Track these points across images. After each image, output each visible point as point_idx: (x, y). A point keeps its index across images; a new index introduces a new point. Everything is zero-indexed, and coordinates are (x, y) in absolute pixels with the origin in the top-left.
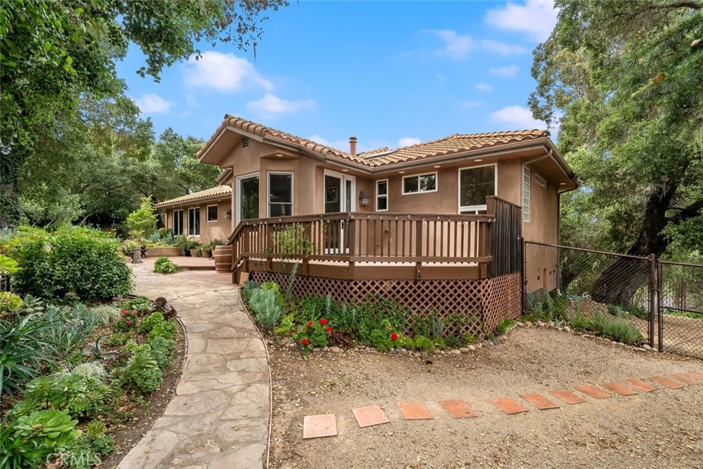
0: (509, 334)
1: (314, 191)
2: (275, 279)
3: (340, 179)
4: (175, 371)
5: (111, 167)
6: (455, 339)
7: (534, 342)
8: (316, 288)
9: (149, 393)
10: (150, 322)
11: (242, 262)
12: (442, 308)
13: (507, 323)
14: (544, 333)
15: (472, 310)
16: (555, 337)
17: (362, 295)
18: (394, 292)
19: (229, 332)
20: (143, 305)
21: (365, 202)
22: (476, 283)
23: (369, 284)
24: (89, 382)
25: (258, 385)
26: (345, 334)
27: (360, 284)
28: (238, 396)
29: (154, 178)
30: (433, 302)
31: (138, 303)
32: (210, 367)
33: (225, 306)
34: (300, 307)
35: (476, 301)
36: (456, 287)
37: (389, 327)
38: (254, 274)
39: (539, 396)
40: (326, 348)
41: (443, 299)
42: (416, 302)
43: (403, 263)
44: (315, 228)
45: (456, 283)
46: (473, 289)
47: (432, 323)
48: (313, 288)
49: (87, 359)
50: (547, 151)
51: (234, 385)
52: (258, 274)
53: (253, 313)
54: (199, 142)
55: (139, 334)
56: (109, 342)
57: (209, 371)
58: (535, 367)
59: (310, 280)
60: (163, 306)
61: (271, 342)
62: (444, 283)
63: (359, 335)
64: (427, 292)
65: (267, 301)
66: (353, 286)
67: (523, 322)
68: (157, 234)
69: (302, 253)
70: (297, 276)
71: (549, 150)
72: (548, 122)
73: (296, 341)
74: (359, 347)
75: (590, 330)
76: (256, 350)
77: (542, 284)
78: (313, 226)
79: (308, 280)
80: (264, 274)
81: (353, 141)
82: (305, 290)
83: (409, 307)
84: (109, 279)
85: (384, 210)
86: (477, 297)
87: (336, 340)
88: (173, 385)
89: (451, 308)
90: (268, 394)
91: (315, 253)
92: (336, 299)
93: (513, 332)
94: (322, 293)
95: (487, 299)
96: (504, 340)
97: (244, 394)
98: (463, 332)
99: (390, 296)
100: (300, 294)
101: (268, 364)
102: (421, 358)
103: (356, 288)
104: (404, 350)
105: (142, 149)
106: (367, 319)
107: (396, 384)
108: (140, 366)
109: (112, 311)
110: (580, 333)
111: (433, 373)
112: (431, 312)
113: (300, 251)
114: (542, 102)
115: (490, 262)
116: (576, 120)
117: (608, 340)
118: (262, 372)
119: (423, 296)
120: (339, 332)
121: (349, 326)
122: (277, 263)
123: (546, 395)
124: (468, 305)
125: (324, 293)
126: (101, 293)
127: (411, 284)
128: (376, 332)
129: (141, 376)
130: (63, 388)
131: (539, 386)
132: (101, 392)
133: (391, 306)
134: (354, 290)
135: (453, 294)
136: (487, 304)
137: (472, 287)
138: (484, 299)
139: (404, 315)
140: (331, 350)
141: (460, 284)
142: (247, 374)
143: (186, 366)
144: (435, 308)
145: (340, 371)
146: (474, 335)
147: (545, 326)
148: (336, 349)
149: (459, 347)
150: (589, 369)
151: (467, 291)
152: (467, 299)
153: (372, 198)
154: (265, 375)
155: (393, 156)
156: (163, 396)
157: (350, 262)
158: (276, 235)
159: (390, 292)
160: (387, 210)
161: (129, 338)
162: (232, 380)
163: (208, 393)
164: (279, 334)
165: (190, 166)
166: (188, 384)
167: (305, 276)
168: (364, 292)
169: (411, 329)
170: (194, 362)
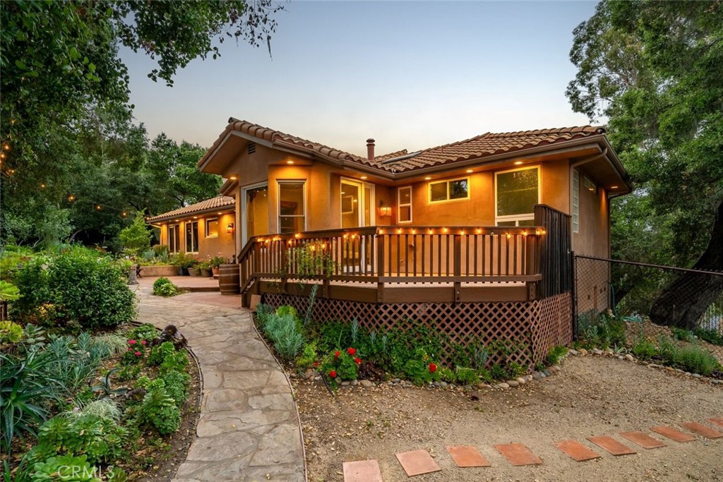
0: (562, 364)
1: (330, 202)
2: (291, 303)
3: (357, 188)
4: (193, 409)
5: (101, 178)
6: (501, 370)
7: (592, 373)
8: (338, 312)
9: (168, 435)
10: (160, 354)
11: (252, 283)
12: (485, 334)
13: (558, 351)
14: (602, 362)
15: (519, 336)
16: (616, 368)
17: (393, 320)
18: (429, 317)
19: (245, 364)
20: (149, 333)
22: (523, 306)
23: (400, 308)
24: (105, 423)
25: (286, 425)
26: (376, 366)
27: (390, 308)
28: (265, 439)
29: (147, 190)
30: (474, 328)
31: (144, 331)
32: (230, 405)
33: (238, 333)
34: (322, 334)
35: (524, 326)
36: (500, 311)
37: (425, 356)
38: (267, 296)
39: (609, 438)
40: (356, 382)
41: (486, 325)
42: (455, 328)
43: (440, 283)
44: (337, 245)
45: (500, 306)
46: (521, 313)
47: (474, 351)
48: (335, 312)
49: (97, 396)
50: (600, 150)
51: (260, 426)
52: (271, 297)
53: (270, 342)
54: (195, 148)
55: (150, 366)
56: (118, 376)
57: (230, 410)
58: (598, 403)
59: (332, 303)
60: (173, 334)
61: (294, 375)
62: (486, 306)
63: (393, 366)
64: (467, 316)
65: (286, 328)
66: (383, 310)
67: (576, 350)
68: (151, 252)
69: (322, 273)
70: (317, 298)
71: (603, 148)
72: (590, 115)
73: (321, 374)
74: (393, 380)
75: (656, 359)
76: (278, 384)
77: (593, 305)
78: (334, 242)
79: (329, 303)
80: (278, 297)
81: (370, 143)
82: (326, 315)
83: (446, 333)
84: (112, 305)
85: (408, 222)
86: (524, 322)
87: (366, 372)
88: (192, 425)
89: (495, 334)
90: (299, 437)
91: (337, 272)
92: (363, 325)
93: (565, 362)
94: (345, 318)
95: (536, 323)
96: (557, 371)
97: (271, 435)
98: (510, 362)
99: (424, 321)
100: (320, 319)
101: (294, 400)
102: (464, 393)
103: (385, 313)
104: (444, 384)
105: (134, 158)
106: (399, 348)
107: (441, 424)
108: (156, 404)
109: (117, 341)
110: (645, 362)
111: (482, 411)
112: (472, 339)
113: (320, 271)
114: (584, 92)
115: (540, 281)
116: (631, 113)
117: (679, 370)
118: (288, 410)
119: (462, 320)
120: (369, 364)
121: (381, 356)
122: (293, 284)
123: (616, 437)
124: (515, 331)
125: (349, 318)
126: (104, 320)
127: (448, 307)
128: (412, 363)
129: (158, 416)
130: (80, 431)
131: (608, 427)
132: (118, 434)
133: (426, 333)
134: (383, 315)
135: (497, 318)
136: (536, 329)
137: (518, 310)
138: (533, 323)
139: (442, 342)
140: (361, 384)
141: (505, 306)
142: (272, 413)
143: (203, 403)
144: (476, 335)
145: (375, 408)
146: (522, 365)
147: (603, 354)
148: (367, 383)
149: (506, 380)
150: (663, 406)
151: (514, 315)
152: (513, 324)
153: (393, 208)
154: (292, 414)
155: (417, 160)
156: (184, 438)
157: (379, 284)
158: (292, 253)
159: (424, 317)
160: (411, 221)
161: (138, 371)
162: (256, 420)
163: (233, 435)
164: (302, 366)
165: (185, 176)
166: (209, 424)
167: (326, 299)
168: (395, 317)
169: (449, 360)
170: (212, 399)
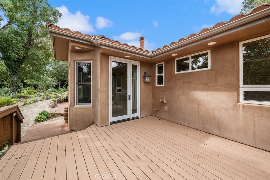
1: (99, 77)
3: (127, 64)
21: (147, 79)
81: (142, 39)
85: (161, 85)
153: (152, 77)
160: (164, 85)
